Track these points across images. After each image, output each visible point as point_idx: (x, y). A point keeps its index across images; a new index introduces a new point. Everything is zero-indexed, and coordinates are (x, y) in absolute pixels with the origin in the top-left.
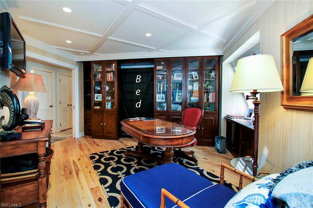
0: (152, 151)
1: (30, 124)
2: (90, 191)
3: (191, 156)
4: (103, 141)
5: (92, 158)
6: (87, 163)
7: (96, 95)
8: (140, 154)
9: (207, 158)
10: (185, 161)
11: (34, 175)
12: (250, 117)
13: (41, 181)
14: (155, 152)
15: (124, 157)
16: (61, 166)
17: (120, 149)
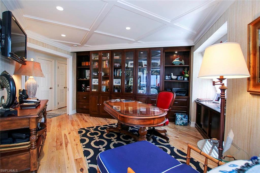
0: (130, 129)
1: (27, 103)
2: (75, 162)
3: (163, 134)
4: (90, 118)
5: (80, 132)
6: (75, 136)
7: (93, 80)
8: (119, 130)
9: (177, 136)
10: (158, 138)
11: (27, 146)
12: (218, 101)
13: (32, 152)
14: (133, 129)
15: (106, 133)
16: (54, 138)
17: (104, 126)
